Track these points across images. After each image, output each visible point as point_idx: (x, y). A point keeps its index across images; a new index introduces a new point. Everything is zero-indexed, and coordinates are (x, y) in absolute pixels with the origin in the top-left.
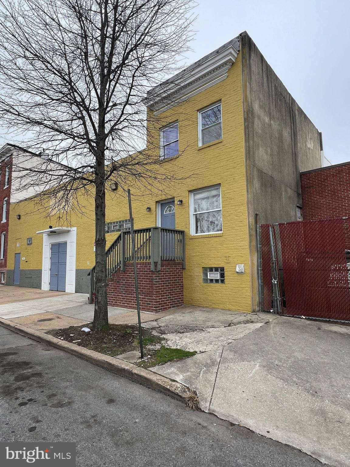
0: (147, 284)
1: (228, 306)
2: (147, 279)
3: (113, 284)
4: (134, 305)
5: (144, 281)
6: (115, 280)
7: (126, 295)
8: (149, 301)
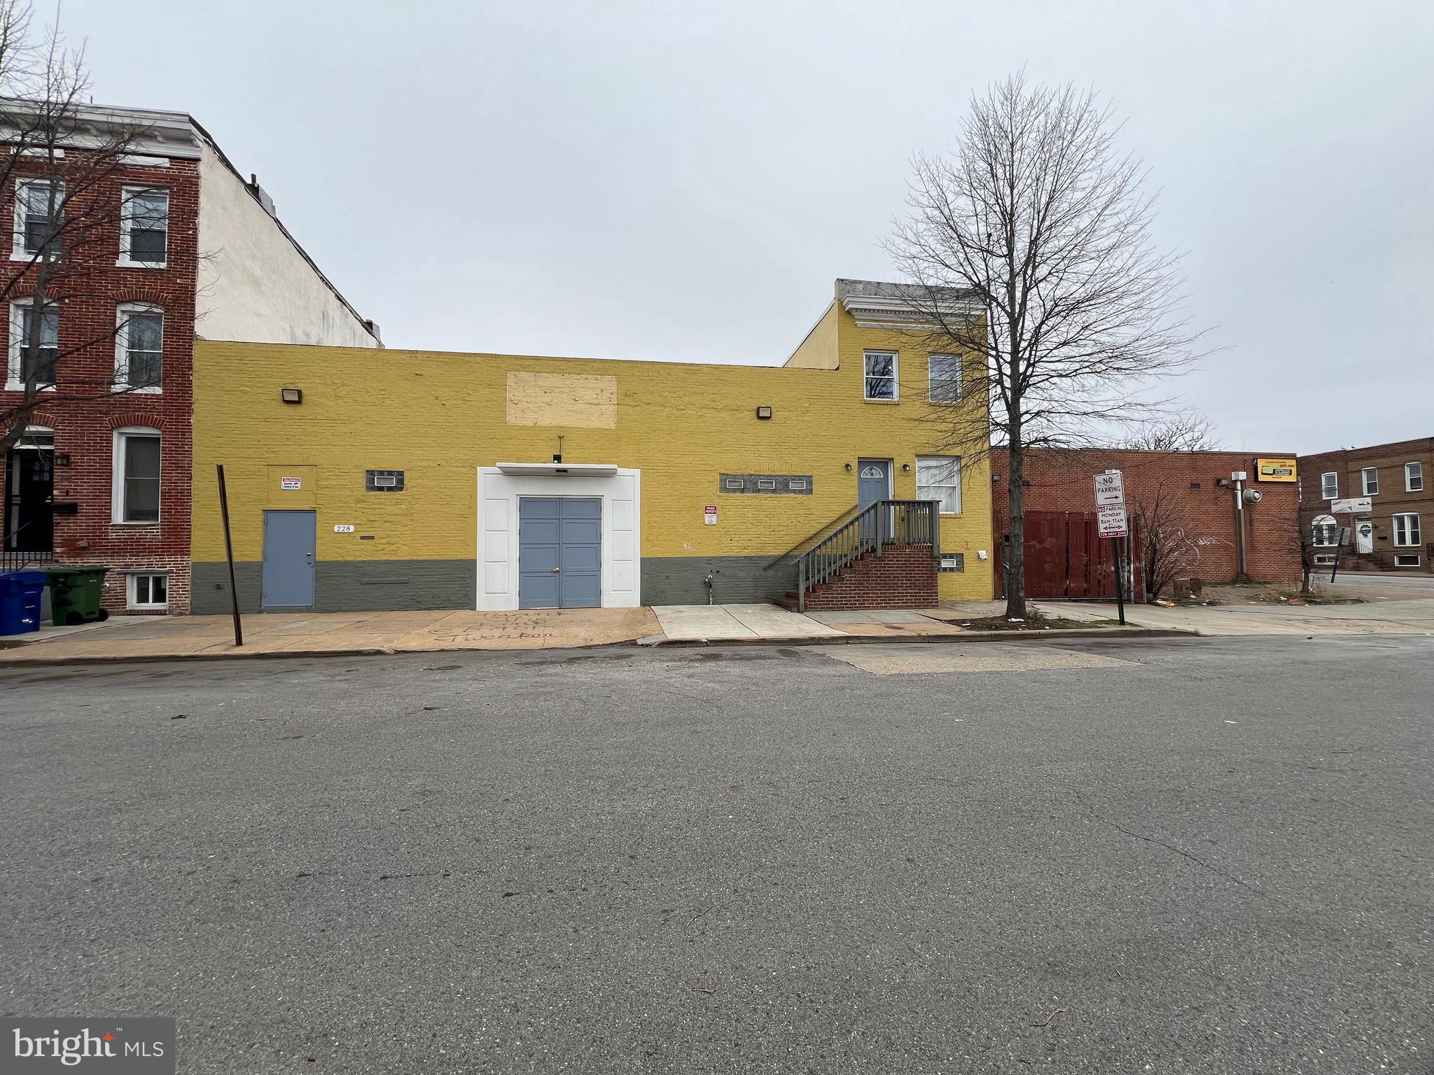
0: (923, 574)
1: (967, 597)
2: (922, 567)
3: (853, 577)
4: (899, 603)
5: (918, 570)
6: (860, 571)
7: (883, 591)
8: (927, 596)
